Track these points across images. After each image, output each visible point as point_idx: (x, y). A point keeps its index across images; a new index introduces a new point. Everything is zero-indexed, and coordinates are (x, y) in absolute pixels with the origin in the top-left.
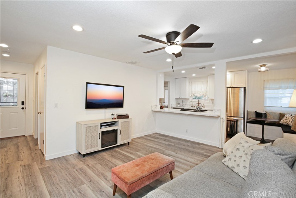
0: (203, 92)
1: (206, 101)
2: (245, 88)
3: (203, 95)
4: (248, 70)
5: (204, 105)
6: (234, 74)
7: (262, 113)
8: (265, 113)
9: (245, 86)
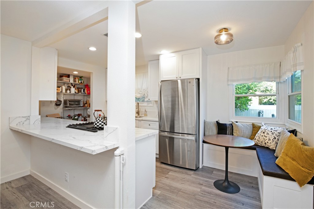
0: (144, 90)
1: (149, 105)
2: (199, 79)
3: (144, 95)
4: (202, 48)
5: (145, 111)
6: (182, 55)
7: (226, 124)
8: (231, 123)
9: (198, 77)
